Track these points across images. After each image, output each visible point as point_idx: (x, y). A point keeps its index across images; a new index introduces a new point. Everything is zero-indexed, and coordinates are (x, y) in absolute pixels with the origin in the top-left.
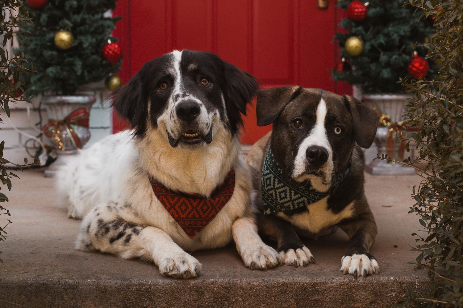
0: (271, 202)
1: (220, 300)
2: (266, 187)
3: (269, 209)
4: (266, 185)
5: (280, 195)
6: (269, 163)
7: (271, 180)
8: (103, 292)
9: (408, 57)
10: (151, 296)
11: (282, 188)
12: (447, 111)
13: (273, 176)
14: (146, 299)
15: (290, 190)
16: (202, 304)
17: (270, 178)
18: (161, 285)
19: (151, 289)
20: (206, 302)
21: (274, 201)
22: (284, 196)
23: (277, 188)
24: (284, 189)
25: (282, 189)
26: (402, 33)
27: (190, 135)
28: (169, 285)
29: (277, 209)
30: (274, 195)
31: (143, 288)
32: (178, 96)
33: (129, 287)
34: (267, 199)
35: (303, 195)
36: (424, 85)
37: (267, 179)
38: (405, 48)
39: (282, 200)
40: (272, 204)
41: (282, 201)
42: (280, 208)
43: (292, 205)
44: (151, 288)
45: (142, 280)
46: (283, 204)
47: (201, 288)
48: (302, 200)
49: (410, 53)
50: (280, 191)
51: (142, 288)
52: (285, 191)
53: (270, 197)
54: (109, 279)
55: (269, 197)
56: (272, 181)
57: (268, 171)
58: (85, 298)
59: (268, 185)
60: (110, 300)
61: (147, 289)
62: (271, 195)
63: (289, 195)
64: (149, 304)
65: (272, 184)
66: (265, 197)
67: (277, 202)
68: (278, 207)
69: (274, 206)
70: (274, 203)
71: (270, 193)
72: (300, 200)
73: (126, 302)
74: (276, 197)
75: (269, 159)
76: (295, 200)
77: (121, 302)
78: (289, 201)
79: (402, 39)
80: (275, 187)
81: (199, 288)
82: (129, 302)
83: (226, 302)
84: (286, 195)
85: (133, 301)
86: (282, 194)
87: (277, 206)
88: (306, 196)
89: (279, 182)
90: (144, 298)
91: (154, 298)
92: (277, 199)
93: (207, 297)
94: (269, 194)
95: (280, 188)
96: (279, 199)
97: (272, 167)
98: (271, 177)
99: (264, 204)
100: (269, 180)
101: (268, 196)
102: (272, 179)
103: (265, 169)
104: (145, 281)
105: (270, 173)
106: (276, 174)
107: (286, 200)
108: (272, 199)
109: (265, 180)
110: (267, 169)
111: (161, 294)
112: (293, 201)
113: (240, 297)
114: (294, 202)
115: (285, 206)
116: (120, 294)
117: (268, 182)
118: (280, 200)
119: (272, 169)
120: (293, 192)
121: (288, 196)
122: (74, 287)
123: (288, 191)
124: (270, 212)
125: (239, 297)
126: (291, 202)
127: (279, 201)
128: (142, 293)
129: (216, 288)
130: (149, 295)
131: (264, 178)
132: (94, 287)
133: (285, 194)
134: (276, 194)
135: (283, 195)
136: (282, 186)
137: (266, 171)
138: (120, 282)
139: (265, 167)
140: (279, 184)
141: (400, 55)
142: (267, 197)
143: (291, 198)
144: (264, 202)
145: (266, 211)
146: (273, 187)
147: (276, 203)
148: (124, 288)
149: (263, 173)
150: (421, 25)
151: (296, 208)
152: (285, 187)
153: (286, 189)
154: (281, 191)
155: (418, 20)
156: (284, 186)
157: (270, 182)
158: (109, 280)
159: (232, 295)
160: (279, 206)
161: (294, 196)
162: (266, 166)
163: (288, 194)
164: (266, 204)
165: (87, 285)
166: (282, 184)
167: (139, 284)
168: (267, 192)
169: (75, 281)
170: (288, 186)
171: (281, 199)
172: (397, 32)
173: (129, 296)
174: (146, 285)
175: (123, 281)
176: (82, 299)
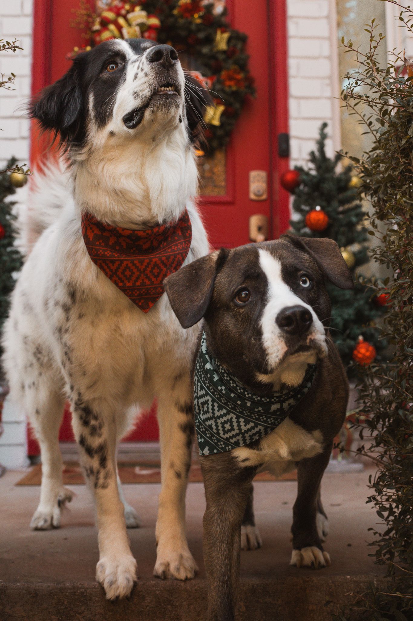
0: (209, 437)
1: (162, 605)
2: (203, 415)
3: (207, 448)
4: (202, 412)
5: (223, 427)
6: (203, 379)
7: (208, 404)
8: (34, 597)
9: (352, 343)
10: (87, 600)
11: (226, 416)
12: (404, 393)
13: (210, 399)
14: (81, 604)
15: (238, 418)
16: (143, 609)
17: (206, 402)
18: (98, 588)
19: (86, 593)
20: (147, 606)
21: (214, 436)
22: (230, 428)
23: (219, 417)
24: (228, 417)
25: (225, 419)
26: (346, 316)
29: (219, 447)
30: (214, 427)
31: (79, 591)
33: (63, 591)
34: (204, 433)
35: (259, 423)
36: (377, 368)
37: (203, 404)
38: (350, 333)
39: (227, 434)
40: (212, 440)
41: (227, 436)
42: (223, 446)
43: (243, 440)
44: (87, 591)
45: (77, 584)
46: (227, 439)
48: (257, 429)
49: (355, 338)
50: (223, 422)
51: (77, 592)
52: (230, 421)
53: (208, 430)
54: (40, 582)
55: (206, 430)
56: (210, 407)
57: (203, 392)
58: (14, 604)
59: (205, 413)
60: (42, 605)
61: (82, 593)
62: (210, 426)
63: (237, 426)
64: (85, 609)
65: (210, 410)
66: (201, 430)
67: (219, 438)
68: (221, 445)
69: (215, 443)
70: (215, 438)
71: (208, 425)
72: (253, 431)
73: (59, 608)
74: (217, 429)
75: (203, 374)
76: (246, 432)
77: (54, 607)
78: (237, 435)
79: (347, 322)
80: (216, 416)
82: (62, 607)
83: (169, 607)
84: (232, 426)
85: (67, 606)
86: (225, 425)
87: (219, 444)
88: (262, 423)
89: (220, 408)
90: (79, 602)
91: (90, 603)
92: (218, 434)
93: (148, 601)
94: (206, 425)
95: (221, 416)
96: (221, 432)
97: (208, 385)
98: (208, 400)
99: (200, 440)
100: (206, 405)
101: (205, 428)
102: (210, 403)
103: (199, 388)
104: (80, 584)
105: (207, 394)
106: (215, 395)
107: (233, 433)
108: (211, 433)
109: (200, 404)
110: (202, 388)
112: (243, 434)
113: (185, 601)
114: (246, 435)
115: (232, 443)
116: (53, 599)
117: (206, 409)
118: (224, 434)
119: (208, 387)
120: (242, 420)
121: (236, 428)
123: (234, 420)
124: (208, 452)
125: (183, 601)
126: (241, 435)
127: (221, 435)
128: (76, 597)
129: (158, 590)
130: (85, 600)
131: (198, 402)
132: (24, 591)
133: (230, 426)
134: (217, 426)
135: (227, 426)
136: (224, 413)
137: (200, 391)
138: (52, 585)
139: (198, 386)
140: (220, 411)
141: (344, 340)
142: (204, 430)
143: (240, 429)
144: (199, 436)
145: (202, 450)
146: (212, 415)
147: (217, 439)
148: (57, 592)
149: (196, 394)
150: (367, 307)
151: (248, 443)
152: (229, 415)
153: (232, 418)
154: (225, 421)
155: (361, 302)
156: (228, 413)
157: (208, 408)
158: (41, 584)
159: (176, 598)
160: (222, 443)
161: (245, 426)
162: (199, 384)
163: (235, 424)
164: (203, 440)
165: (16, 589)
166: (225, 411)
167: (74, 588)
168: (204, 422)
169: (3, 585)
170: (233, 413)
171: (225, 432)
172: (341, 316)
173: (62, 601)
174: (81, 588)
175: (55, 584)
176: (10, 604)
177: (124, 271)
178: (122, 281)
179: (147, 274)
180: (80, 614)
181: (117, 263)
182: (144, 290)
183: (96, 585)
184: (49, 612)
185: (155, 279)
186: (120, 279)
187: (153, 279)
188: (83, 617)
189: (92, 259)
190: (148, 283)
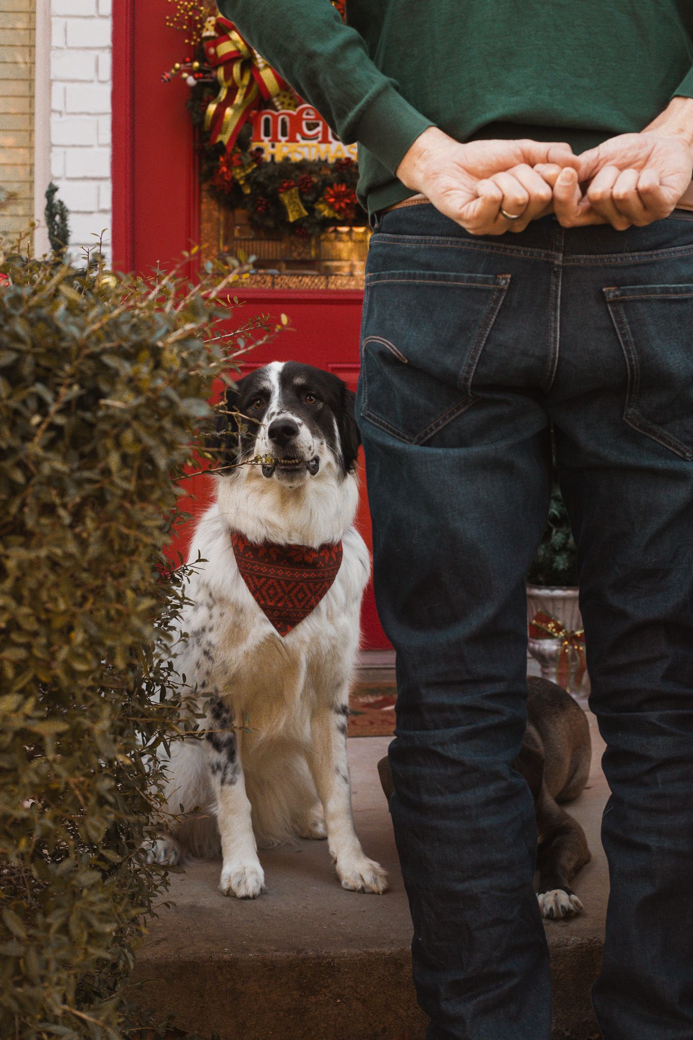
8: (271, 970)
10: (334, 972)
14: (327, 977)
19: (334, 963)
20: (406, 976)
27: (289, 461)
28: (358, 956)
31: (325, 961)
32: (273, 414)
33: (305, 961)
45: (321, 951)
47: (400, 959)
54: (276, 951)
58: (247, 979)
60: (280, 979)
61: (329, 963)
64: (332, 982)
73: (301, 982)
77: (295, 981)
81: (398, 960)
82: (305, 981)
85: (310, 980)
90: (324, 975)
91: (338, 974)
104: (326, 952)
111: (348, 969)
116: (294, 971)
122: (232, 964)
128: (322, 968)
130: (332, 971)
132: (258, 963)
138: (292, 954)
148: (299, 963)
158: (278, 953)
165: (248, 961)
167: (318, 957)
169: (232, 956)
173: (305, 973)
174: (327, 958)
175: (296, 953)
176: (242, 979)
177: (269, 589)
178: (264, 600)
179: (291, 597)
180: (326, 987)
181: (263, 580)
182: (285, 612)
183: (344, 953)
184: (289, 987)
185: (298, 603)
186: (263, 597)
187: (297, 603)
188: (330, 991)
189: (240, 571)
190: (290, 606)
